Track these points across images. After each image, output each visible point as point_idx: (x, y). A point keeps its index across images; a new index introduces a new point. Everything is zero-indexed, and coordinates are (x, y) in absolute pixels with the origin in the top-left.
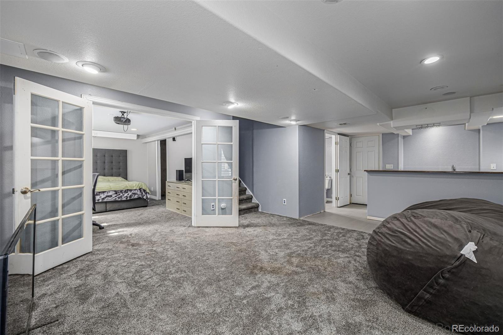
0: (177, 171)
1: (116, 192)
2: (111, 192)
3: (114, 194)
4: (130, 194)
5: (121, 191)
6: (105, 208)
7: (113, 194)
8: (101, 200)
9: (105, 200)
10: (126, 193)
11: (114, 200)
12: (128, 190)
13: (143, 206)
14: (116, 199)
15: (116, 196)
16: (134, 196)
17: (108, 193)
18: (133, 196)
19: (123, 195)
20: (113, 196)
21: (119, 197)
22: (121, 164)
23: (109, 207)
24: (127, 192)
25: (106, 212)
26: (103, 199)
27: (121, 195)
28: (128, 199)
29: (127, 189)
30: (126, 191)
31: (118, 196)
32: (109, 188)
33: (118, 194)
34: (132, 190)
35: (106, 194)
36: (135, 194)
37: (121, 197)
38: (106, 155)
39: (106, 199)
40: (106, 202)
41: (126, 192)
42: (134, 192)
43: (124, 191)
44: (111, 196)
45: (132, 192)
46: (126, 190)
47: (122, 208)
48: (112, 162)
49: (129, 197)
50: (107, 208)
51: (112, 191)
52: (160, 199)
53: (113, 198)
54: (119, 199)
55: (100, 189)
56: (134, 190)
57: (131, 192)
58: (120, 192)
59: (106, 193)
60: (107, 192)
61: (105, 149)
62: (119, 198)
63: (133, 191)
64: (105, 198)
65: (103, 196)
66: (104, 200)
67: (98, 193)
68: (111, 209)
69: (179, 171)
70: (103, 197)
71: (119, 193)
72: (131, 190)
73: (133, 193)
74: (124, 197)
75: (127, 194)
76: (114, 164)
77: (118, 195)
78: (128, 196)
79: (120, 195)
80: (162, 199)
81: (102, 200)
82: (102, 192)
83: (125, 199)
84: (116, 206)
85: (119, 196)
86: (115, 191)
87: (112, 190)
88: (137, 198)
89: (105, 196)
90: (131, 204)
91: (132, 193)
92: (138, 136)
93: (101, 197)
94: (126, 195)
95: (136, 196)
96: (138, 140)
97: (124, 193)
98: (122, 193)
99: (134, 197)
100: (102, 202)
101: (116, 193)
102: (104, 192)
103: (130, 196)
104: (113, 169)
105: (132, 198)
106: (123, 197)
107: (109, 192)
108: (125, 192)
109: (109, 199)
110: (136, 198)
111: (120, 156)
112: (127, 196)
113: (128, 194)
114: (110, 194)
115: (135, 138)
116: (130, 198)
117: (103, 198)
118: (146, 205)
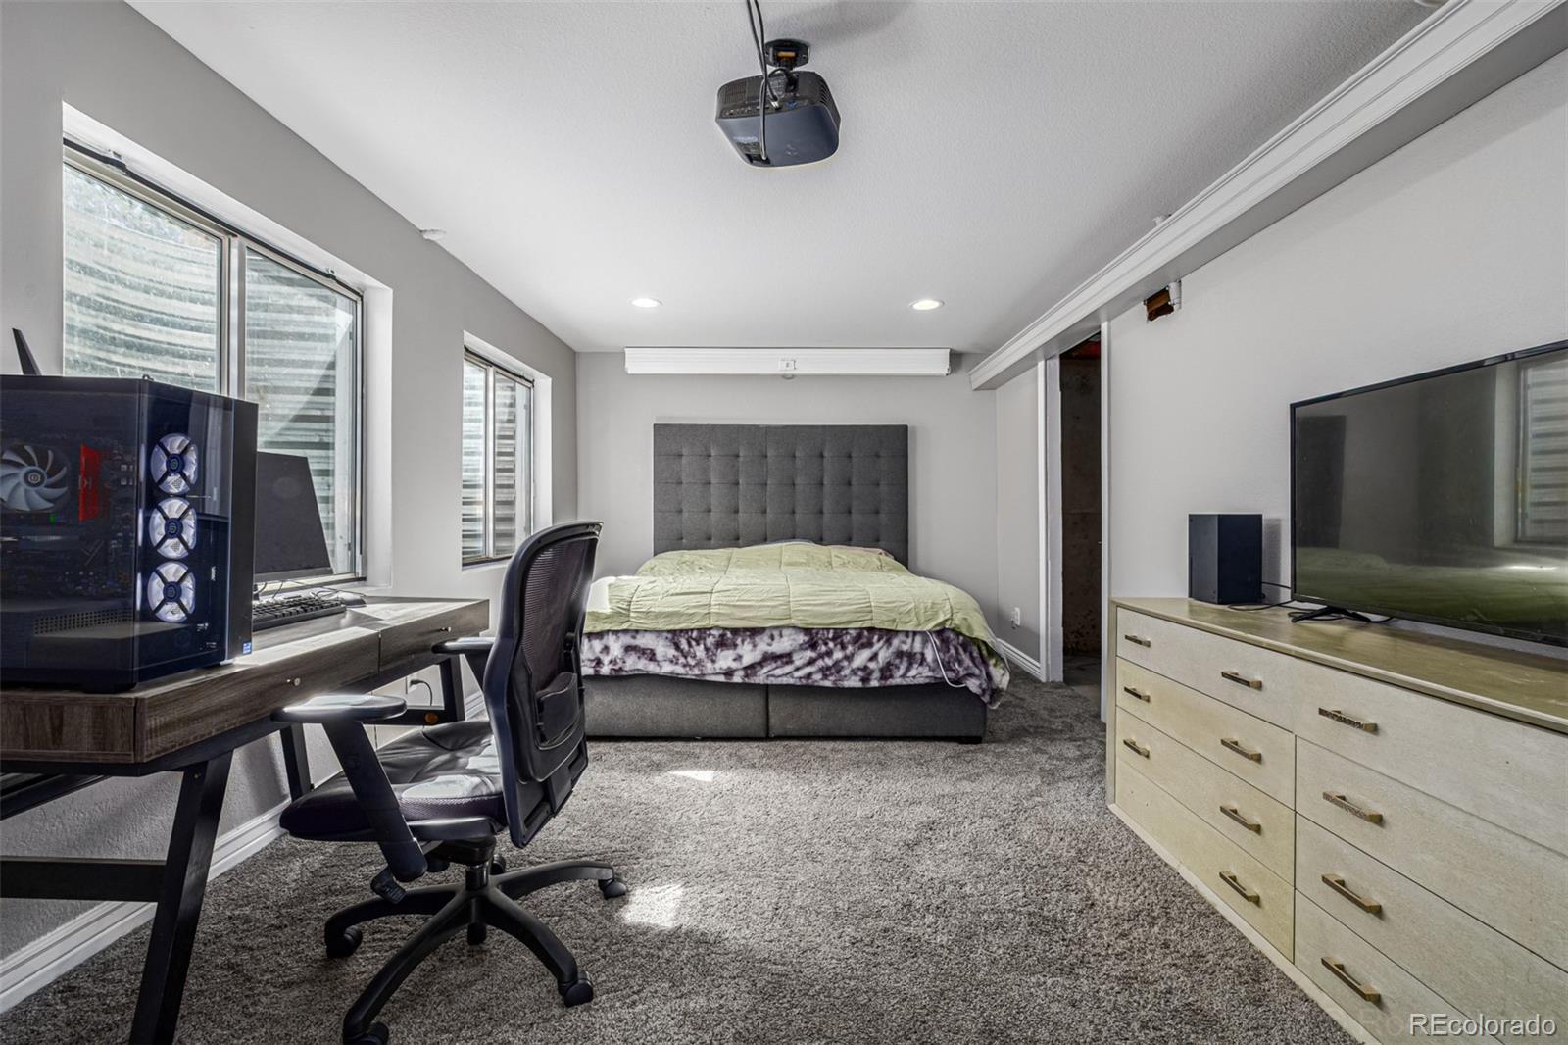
0: (1195, 521)
1: (813, 637)
2: (785, 632)
3: (802, 648)
4: (884, 655)
5: (838, 635)
6: (760, 720)
7: (796, 644)
8: (741, 673)
9: (761, 677)
10: (863, 646)
11: (804, 682)
12: (871, 630)
13: (956, 734)
14: (809, 676)
15: (811, 662)
16: (908, 670)
17: (772, 638)
18: (901, 671)
19: (849, 658)
20: (799, 659)
21: (828, 668)
22: (884, 488)
23: (781, 714)
24: (870, 644)
25: (767, 737)
26: (751, 668)
27: (838, 655)
28: (874, 684)
29: (867, 625)
30: (865, 637)
31: (820, 663)
32: (781, 610)
33: (823, 648)
34: (896, 633)
35: (763, 646)
36: (911, 657)
37: (837, 667)
38: (826, 454)
39: (765, 670)
40: (766, 690)
41: (864, 640)
42: (905, 648)
43: (853, 633)
44: (786, 658)
45: (895, 642)
46: (862, 629)
47: (843, 733)
48: (849, 484)
49: (877, 675)
50: (772, 721)
51: (794, 627)
52: (1059, 677)
53: (797, 669)
54: (825, 677)
55: (738, 613)
56: (907, 634)
57: (889, 642)
58: (834, 639)
59: (766, 638)
60: (768, 633)
61: (824, 427)
62: (825, 671)
63: (901, 637)
64: (761, 663)
65: (749, 653)
66: (754, 674)
67: (729, 635)
68: (791, 727)
69: (1224, 520)
70: (747, 660)
71: (826, 644)
72: (888, 635)
73: (900, 654)
74: (854, 672)
75: (866, 653)
76: (855, 488)
77: (821, 656)
78: (872, 665)
79: (829, 653)
80: (1069, 680)
81: (747, 676)
82: (746, 630)
83: (854, 682)
84: (814, 714)
85: (829, 661)
86: (807, 631)
87: (793, 621)
88: (927, 684)
89: (757, 656)
90: (889, 715)
91: (891, 650)
92: (956, 359)
93: (739, 658)
94: (862, 658)
95: (919, 675)
96: (953, 376)
97: (850, 649)
98: (843, 647)
99: (903, 676)
100: (745, 687)
101: (813, 646)
102: (754, 632)
103: (887, 671)
104: (853, 511)
105: (896, 681)
106: (846, 672)
107: (776, 633)
108: (856, 640)
109: (778, 672)
110: (921, 681)
111: (878, 456)
112: (865, 668)
113: (874, 657)
114: (781, 645)
115: (943, 368)
116: (883, 678)
117: (751, 666)
118: (974, 733)
